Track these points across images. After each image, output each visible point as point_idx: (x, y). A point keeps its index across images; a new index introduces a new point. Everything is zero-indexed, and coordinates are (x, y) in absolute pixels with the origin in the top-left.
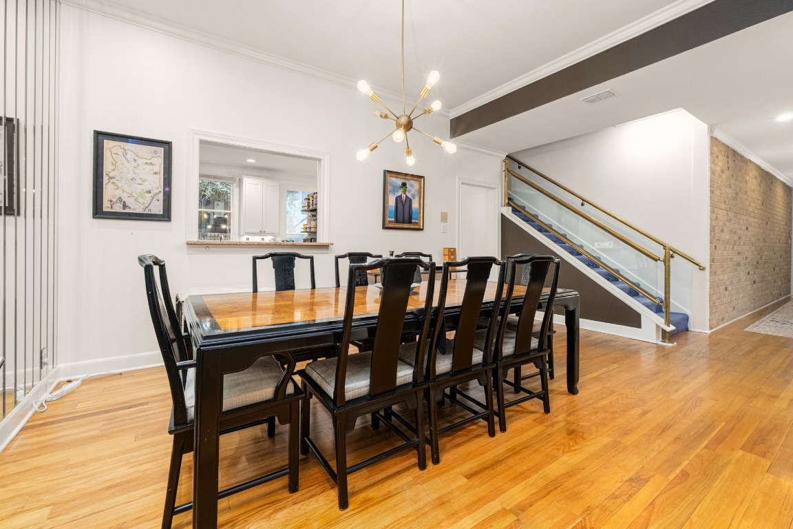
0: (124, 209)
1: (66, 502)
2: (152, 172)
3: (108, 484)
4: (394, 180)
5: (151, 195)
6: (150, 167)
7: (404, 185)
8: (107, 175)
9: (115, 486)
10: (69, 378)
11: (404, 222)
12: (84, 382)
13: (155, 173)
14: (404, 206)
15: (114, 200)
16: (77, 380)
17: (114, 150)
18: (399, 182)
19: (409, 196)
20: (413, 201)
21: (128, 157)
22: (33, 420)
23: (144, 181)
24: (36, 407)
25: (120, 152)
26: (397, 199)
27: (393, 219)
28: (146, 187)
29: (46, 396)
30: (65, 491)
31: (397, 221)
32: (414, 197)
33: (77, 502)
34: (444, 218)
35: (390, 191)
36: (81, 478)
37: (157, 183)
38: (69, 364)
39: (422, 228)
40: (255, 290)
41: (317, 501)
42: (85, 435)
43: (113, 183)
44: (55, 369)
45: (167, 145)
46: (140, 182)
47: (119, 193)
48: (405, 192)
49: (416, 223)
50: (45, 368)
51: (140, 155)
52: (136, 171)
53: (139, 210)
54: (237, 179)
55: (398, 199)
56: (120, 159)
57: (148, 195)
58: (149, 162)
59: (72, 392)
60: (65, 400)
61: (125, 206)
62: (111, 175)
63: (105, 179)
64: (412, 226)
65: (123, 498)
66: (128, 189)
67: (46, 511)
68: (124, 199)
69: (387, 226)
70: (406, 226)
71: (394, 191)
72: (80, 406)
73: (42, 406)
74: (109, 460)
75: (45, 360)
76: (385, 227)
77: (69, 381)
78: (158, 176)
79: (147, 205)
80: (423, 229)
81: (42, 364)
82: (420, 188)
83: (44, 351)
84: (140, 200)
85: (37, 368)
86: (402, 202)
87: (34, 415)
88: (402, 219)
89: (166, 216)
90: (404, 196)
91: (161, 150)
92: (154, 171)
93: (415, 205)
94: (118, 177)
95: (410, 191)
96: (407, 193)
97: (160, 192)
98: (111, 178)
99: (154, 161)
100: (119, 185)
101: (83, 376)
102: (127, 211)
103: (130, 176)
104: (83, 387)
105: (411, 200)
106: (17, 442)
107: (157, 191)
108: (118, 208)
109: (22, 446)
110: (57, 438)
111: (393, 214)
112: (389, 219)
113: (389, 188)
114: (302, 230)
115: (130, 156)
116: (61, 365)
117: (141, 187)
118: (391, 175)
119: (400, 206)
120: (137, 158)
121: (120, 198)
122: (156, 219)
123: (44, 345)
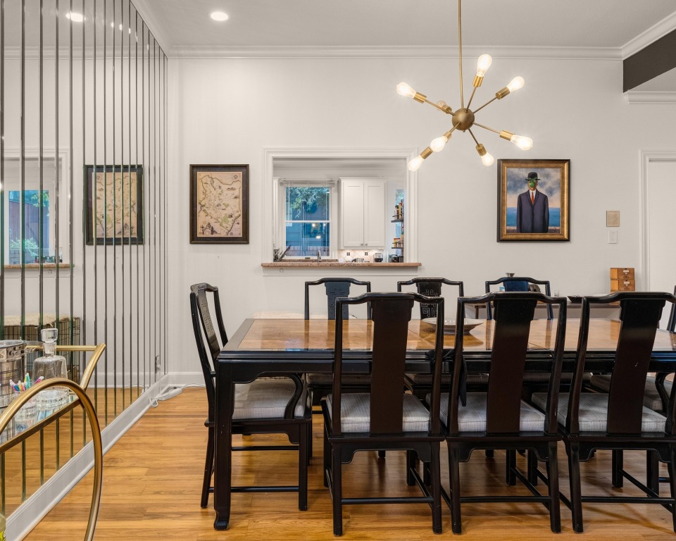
0: (212, 234)
1: (156, 469)
2: (233, 196)
3: (181, 465)
4: (516, 171)
5: (233, 218)
6: (232, 192)
7: (533, 176)
8: (200, 203)
9: (184, 468)
10: (175, 385)
11: (533, 231)
12: (185, 390)
13: (236, 197)
14: (533, 207)
15: (205, 226)
16: (180, 387)
17: (204, 181)
18: (524, 173)
19: (542, 191)
20: (550, 199)
21: (215, 185)
22: (150, 412)
23: (227, 206)
24: (152, 403)
25: (209, 181)
26: (520, 198)
27: (515, 228)
28: (229, 211)
29: (158, 396)
30: (157, 462)
31: (521, 229)
32: (551, 191)
33: (162, 470)
34: (613, 219)
35: (509, 188)
36: (167, 457)
37: (236, 207)
38: (176, 373)
39: (566, 237)
40: (307, 317)
41: (318, 523)
42: (176, 429)
43: (204, 211)
44: (166, 376)
45: (244, 168)
46: (224, 207)
47: (208, 219)
48: (534, 188)
49: (555, 231)
50: (158, 373)
51: (224, 181)
52: (221, 197)
53: (223, 235)
54: (336, 182)
55: (522, 197)
56: (209, 188)
57: (230, 220)
58: (230, 187)
59: (175, 397)
60: (170, 402)
61: (213, 232)
62: (203, 203)
63: (199, 207)
64: (547, 236)
65: (187, 476)
66: (215, 215)
67: (145, 470)
68: (212, 225)
69: (504, 237)
70: (537, 236)
71: (514, 187)
72: (178, 408)
73: (155, 403)
74: (185, 450)
75: (158, 366)
76: (501, 239)
77: (175, 388)
78: (237, 200)
79: (229, 229)
80: (568, 240)
81: (156, 369)
82: (563, 177)
83: (158, 358)
84: (224, 225)
85: (153, 373)
86: (530, 202)
87: (150, 408)
88: (530, 226)
89: (244, 239)
90: (533, 193)
91: (240, 174)
92: (235, 195)
93: (554, 204)
94: (207, 205)
95: (542, 185)
96: (538, 188)
97: (240, 215)
98: (202, 206)
99: (235, 185)
100: (208, 212)
101: (183, 385)
102: (214, 236)
103: (216, 203)
104: (184, 395)
105: (545, 198)
106: (138, 425)
107: (237, 215)
108: (208, 234)
109: (140, 427)
110: (159, 427)
111: (515, 220)
112: (508, 228)
113: (507, 183)
114: (393, 246)
115: (216, 183)
116: (170, 373)
117: (225, 212)
118: (510, 165)
119: (526, 208)
120: (221, 185)
121: (209, 224)
122: (236, 242)
123: (158, 354)
